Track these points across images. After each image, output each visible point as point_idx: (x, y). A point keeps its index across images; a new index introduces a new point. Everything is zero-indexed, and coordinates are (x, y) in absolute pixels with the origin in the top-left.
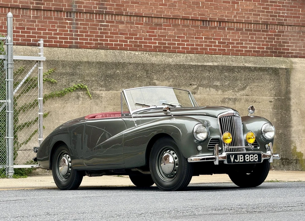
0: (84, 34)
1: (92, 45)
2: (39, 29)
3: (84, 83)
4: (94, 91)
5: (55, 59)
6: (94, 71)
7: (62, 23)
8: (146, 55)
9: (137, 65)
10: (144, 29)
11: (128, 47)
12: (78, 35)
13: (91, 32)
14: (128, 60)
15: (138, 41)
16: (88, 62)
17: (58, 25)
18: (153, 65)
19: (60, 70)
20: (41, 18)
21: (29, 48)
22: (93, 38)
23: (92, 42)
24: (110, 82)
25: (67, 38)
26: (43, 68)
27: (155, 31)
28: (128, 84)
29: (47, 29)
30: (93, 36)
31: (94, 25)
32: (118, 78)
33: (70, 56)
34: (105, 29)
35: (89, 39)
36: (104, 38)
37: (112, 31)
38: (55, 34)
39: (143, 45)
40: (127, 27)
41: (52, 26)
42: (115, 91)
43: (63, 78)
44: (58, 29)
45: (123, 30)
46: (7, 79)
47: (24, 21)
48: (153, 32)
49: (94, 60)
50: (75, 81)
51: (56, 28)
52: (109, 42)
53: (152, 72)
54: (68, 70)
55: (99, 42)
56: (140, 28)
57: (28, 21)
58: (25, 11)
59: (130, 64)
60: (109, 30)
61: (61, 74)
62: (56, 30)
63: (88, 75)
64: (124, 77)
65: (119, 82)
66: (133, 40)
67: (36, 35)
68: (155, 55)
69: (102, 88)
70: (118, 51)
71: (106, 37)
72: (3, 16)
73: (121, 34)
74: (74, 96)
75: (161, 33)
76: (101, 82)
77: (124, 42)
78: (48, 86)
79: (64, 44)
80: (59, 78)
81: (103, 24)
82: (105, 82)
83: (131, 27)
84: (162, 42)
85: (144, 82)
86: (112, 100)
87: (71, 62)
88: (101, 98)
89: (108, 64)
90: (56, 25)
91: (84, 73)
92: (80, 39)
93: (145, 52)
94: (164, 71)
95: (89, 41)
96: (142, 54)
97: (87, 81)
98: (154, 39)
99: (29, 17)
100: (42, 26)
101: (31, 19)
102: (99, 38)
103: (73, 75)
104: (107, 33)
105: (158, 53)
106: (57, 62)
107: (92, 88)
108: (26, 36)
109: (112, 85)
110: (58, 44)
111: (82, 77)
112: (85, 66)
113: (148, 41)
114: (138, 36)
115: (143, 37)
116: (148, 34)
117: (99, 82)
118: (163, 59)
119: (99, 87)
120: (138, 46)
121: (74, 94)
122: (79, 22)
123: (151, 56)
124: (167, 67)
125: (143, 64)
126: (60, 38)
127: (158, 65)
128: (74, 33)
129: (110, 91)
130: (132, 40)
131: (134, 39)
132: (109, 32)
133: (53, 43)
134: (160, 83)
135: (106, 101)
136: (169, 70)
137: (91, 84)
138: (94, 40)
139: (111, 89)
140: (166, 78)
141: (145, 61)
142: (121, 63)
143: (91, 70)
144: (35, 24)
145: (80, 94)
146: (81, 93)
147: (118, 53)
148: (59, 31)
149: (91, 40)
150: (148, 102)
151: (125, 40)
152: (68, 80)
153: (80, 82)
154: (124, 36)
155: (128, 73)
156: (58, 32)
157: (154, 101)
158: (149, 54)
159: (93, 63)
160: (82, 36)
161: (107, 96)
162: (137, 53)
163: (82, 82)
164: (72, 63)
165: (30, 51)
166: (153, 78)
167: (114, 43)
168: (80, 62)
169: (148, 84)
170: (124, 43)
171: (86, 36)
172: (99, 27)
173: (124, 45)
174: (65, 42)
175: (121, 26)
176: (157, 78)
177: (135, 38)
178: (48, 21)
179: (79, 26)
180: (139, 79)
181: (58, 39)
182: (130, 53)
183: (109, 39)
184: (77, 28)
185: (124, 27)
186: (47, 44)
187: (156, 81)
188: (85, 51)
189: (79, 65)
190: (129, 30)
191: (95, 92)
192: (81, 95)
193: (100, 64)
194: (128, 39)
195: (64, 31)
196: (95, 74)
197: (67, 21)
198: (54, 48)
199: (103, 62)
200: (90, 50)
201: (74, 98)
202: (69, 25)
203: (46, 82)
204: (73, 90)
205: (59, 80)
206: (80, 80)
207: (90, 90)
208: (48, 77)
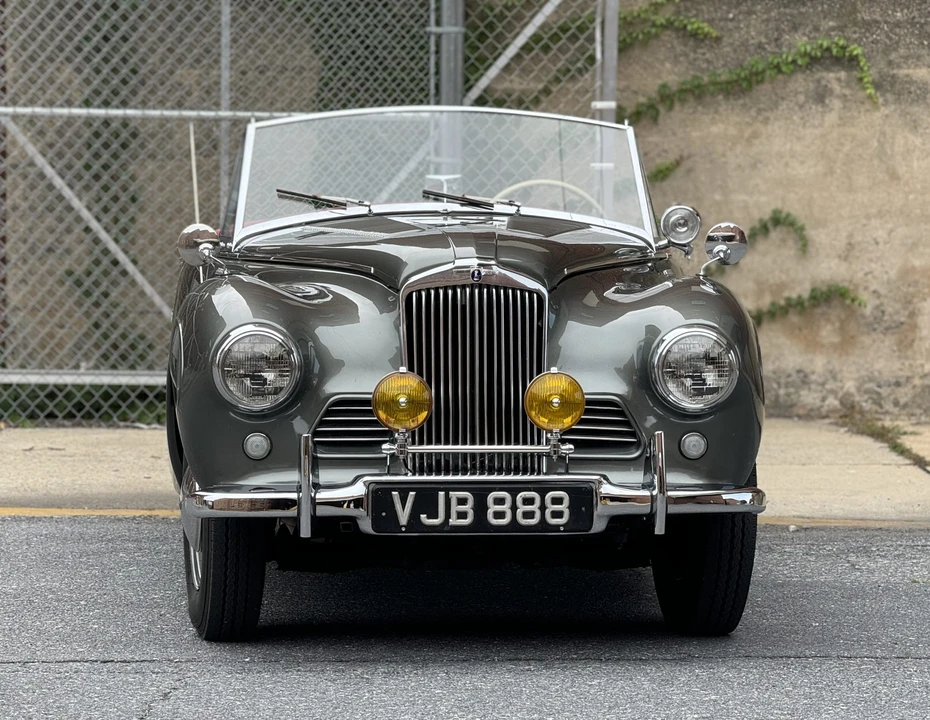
3: (855, 32)
4: (899, 67)
43: (750, 13)
50: (810, 27)
74: (801, 89)
78: (679, 49)
80: (728, 12)
97: (869, 25)
107: (893, 56)
111: (842, 6)
117: (928, 29)
119: (925, 52)
121: (801, 83)
137: (888, 37)
145: (833, 81)
146: (839, 80)
152: (772, 25)
153: (833, 29)
163: (841, 29)
191: (906, 71)
192: (837, 88)
201: (802, 98)
203: (669, 32)
204: (791, 67)
205: (731, 25)
206: (831, 24)
207: (882, 65)
208: (678, 13)
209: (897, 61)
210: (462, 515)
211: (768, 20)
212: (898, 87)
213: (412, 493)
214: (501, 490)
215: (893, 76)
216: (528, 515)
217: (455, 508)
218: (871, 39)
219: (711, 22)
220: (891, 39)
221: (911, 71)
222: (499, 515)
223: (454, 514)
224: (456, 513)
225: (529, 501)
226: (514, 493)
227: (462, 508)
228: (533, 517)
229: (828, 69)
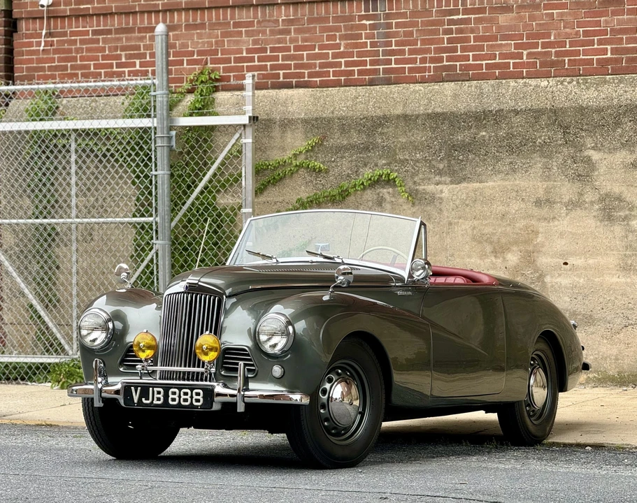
0: (407, 49)
1: (427, 74)
2: (297, 48)
3: (396, 166)
4: (420, 185)
5: (324, 115)
6: (419, 136)
7: (352, 28)
8: (569, 87)
9: (537, 114)
10: (570, 19)
11: (525, 70)
12: (393, 53)
13: (424, 42)
14: (513, 104)
15: (553, 50)
16: (405, 117)
17: (343, 33)
18: (581, 110)
19: (336, 139)
20: (301, 23)
21: (271, 94)
22: (428, 55)
23: (427, 65)
24: (462, 161)
25: (364, 63)
26: (250, 141)
27: (602, 19)
28: (511, 163)
29: (317, 47)
30: (429, 51)
31: (433, 23)
32: (483, 152)
33: (362, 106)
34: (460, 31)
35: (420, 58)
36: (459, 53)
37: (481, 34)
38: (335, 56)
39: (567, 61)
40: (521, 18)
41: (329, 38)
42: (475, 184)
43: (342, 157)
44: (343, 43)
45: (510, 28)
46: (156, 170)
47: (264, 33)
48: (598, 24)
49: (421, 110)
50: (373, 164)
51: (338, 41)
52: (471, 62)
53: (582, 129)
54: (356, 138)
55: (445, 63)
56: (558, 17)
57: (273, 32)
58: (267, 11)
59: (517, 113)
60: (472, 31)
61: (339, 149)
62: (338, 47)
63: (403, 148)
64: (500, 147)
65: (485, 160)
66: (540, 50)
67: (292, 63)
68: (597, 84)
69: (441, 177)
70: (492, 82)
71: (464, 49)
72: (217, 28)
73: (505, 37)
74: (370, 199)
75: (620, 22)
76: (440, 162)
77: (512, 58)
78: (308, 178)
79: (356, 77)
80: (332, 158)
81: (455, 17)
82: (449, 161)
83: (532, 18)
84: (625, 46)
85: (558, 157)
86: (467, 205)
87: (361, 119)
88: (440, 203)
89: (457, 117)
90: (338, 34)
91: (394, 142)
92: (397, 62)
93: (568, 79)
94: (618, 124)
95: (420, 63)
96: (557, 85)
97: (403, 162)
98: (600, 43)
99: (275, 24)
100: (304, 40)
101: (281, 27)
102: (444, 55)
103: (367, 149)
104: (467, 40)
105: (608, 77)
106: (329, 121)
107: (416, 179)
108: (269, 67)
109: (469, 168)
110: (343, 78)
111: (390, 153)
112: (397, 127)
113: (581, 48)
114: (552, 38)
115: (568, 40)
116: (581, 30)
117: (433, 162)
118: (616, 92)
119: (433, 176)
120: (553, 64)
121: (369, 195)
122: (394, 21)
123: (582, 86)
124: (625, 114)
125: (555, 111)
126: (347, 64)
127: (599, 110)
128: (381, 49)
129: (464, 185)
130: (536, 50)
131: (542, 48)
132: (472, 35)
133: (332, 78)
134: (606, 156)
135: (453, 210)
136: (630, 121)
137: (413, 168)
138: (433, 60)
139: (464, 179)
140: (622, 143)
141: (561, 102)
142: (491, 111)
143: (413, 135)
144: (288, 37)
145: (386, 193)
146: (389, 193)
147: (493, 86)
148: (345, 48)
149: (423, 60)
150: (570, 208)
151: (516, 51)
152: (354, 163)
153: (385, 165)
154: (513, 42)
155: (510, 136)
156: (342, 49)
157: (587, 205)
158: (578, 83)
159: (418, 116)
160: (402, 52)
161: (455, 197)
162: (544, 83)
163: (389, 164)
164: (364, 120)
165: (270, 102)
166: (582, 146)
167: (484, 62)
168: (385, 117)
169: (569, 162)
170: (512, 61)
171: (411, 52)
172: (446, 27)
173: (511, 64)
174: (360, 72)
175: (503, 19)
176: (596, 144)
177: (544, 45)
178: (318, 26)
179: (394, 30)
180: (541, 151)
181: (343, 67)
182: (525, 85)
183: (471, 54)
184: (388, 35)
185: (511, 19)
186: (318, 79)
187: (591, 153)
188: (404, 88)
189: (381, 125)
190: (525, 26)
191: (423, 187)
192: (387, 197)
193: (436, 118)
194: (525, 50)
195: (356, 46)
196: (422, 143)
197: (364, 22)
198: (330, 89)
199: (443, 114)
200: (418, 87)
201: (370, 203)
202: (368, 31)
203: (303, 170)
204: (362, 187)
205: (333, 165)
206: (384, 162)
207: (410, 184)
208: (307, 159)
209: (418, 181)
210: (159, 399)
211: (352, 161)
212: (419, 196)
213: (139, 388)
214: (175, 388)
215: (417, 190)
216: (186, 400)
217: (156, 396)
218: (404, 170)
219: (323, 163)
220: (415, 169)
221: (425, 187)
222: (174, 400)
223: (155, 399)
224: (156, 398)
225: (186, 394)
226: (180, 389)
227: (159, 396)
228: (187, 401)
229: (383, 187)
